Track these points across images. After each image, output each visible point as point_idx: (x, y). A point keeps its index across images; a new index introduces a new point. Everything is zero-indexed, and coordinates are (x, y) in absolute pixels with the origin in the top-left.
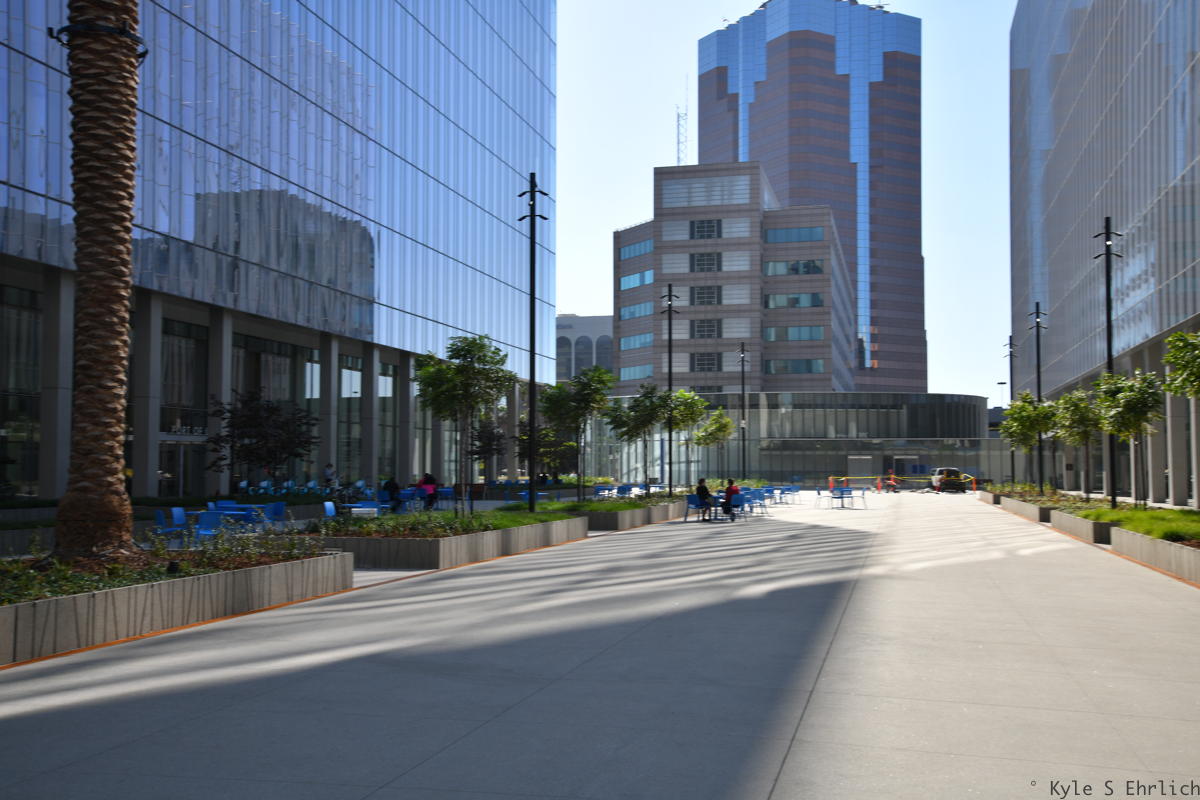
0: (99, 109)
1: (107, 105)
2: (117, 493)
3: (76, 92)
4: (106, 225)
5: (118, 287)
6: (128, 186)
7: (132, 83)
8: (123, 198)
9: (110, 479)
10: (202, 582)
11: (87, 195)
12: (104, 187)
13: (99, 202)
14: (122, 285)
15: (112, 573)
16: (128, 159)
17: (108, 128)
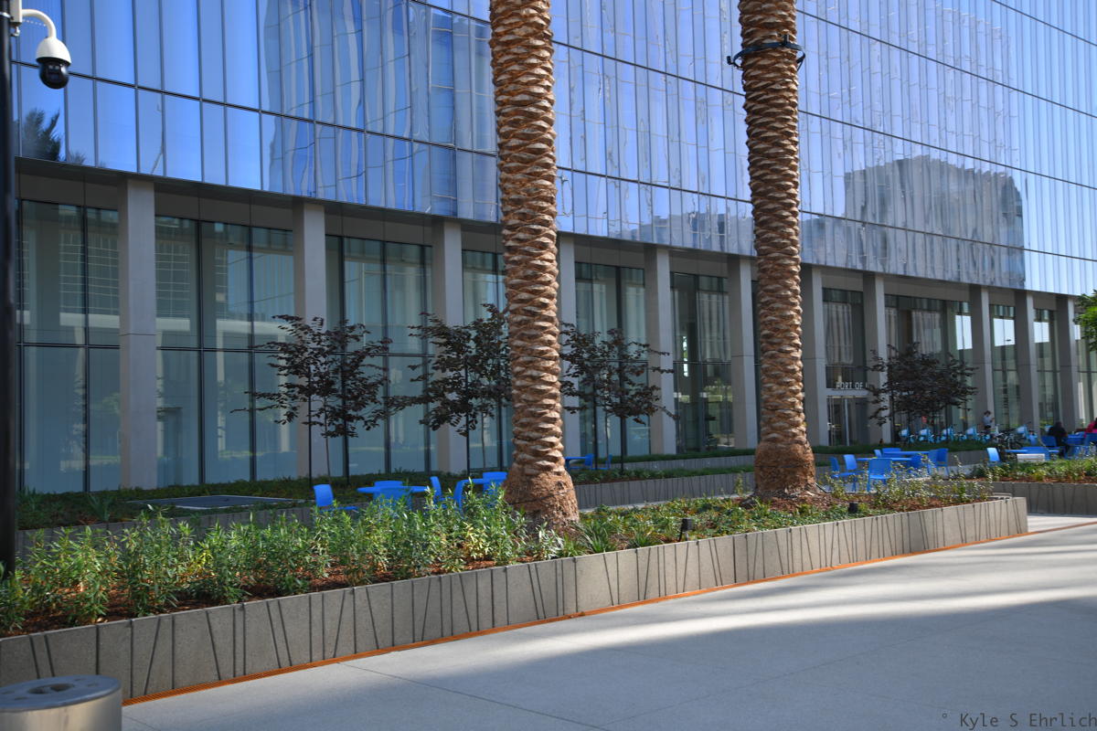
0: (769, 115)
1: (774, 110)
2: (801, 443)
3: (750, 104)
4: (777, 213)
5: (791, 265)
6: (793, 176)
7: (793, 87)
8: (789, 187)
9: (794, 430)
10: (879, 520)
11: (761, 189)
12: (775, 180)
13: (771, 194)
14: (793, 262)
15: (802, 511)
16: (792, 153)
17: (776, 129)
